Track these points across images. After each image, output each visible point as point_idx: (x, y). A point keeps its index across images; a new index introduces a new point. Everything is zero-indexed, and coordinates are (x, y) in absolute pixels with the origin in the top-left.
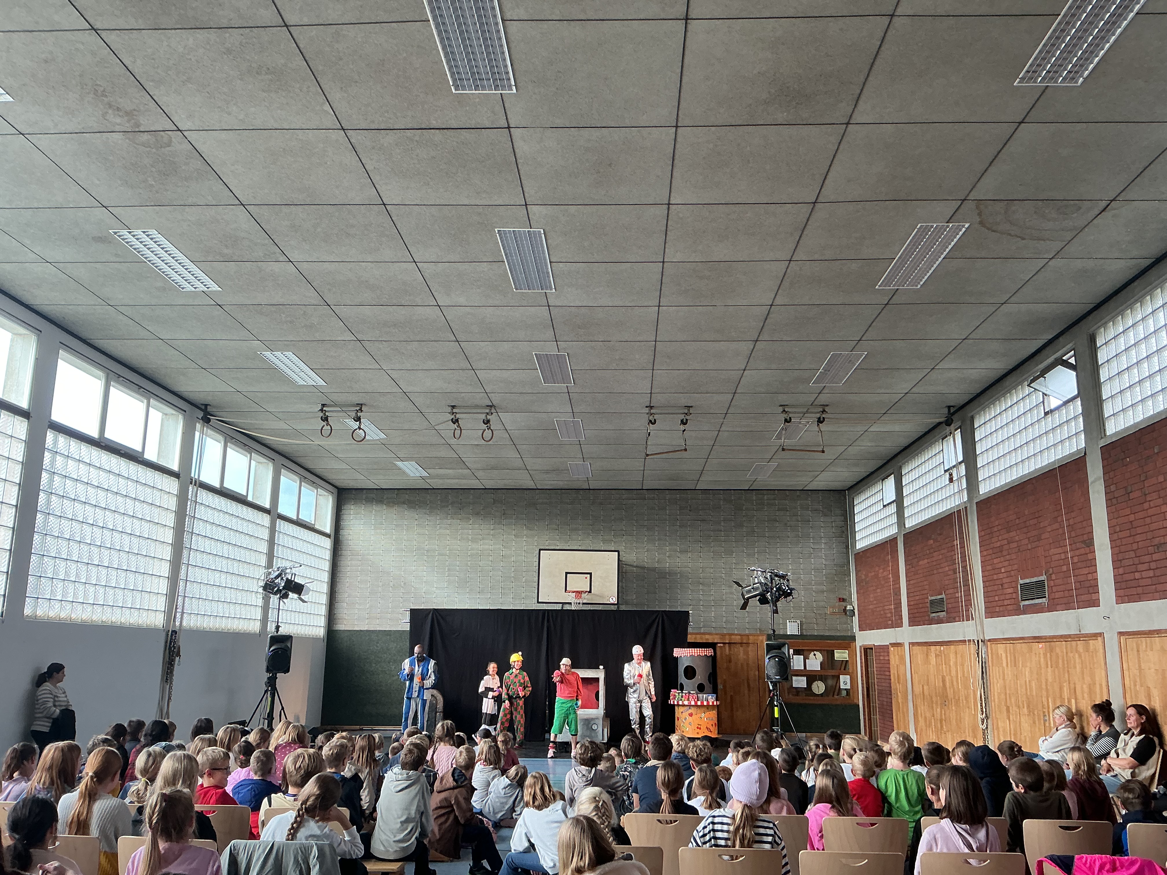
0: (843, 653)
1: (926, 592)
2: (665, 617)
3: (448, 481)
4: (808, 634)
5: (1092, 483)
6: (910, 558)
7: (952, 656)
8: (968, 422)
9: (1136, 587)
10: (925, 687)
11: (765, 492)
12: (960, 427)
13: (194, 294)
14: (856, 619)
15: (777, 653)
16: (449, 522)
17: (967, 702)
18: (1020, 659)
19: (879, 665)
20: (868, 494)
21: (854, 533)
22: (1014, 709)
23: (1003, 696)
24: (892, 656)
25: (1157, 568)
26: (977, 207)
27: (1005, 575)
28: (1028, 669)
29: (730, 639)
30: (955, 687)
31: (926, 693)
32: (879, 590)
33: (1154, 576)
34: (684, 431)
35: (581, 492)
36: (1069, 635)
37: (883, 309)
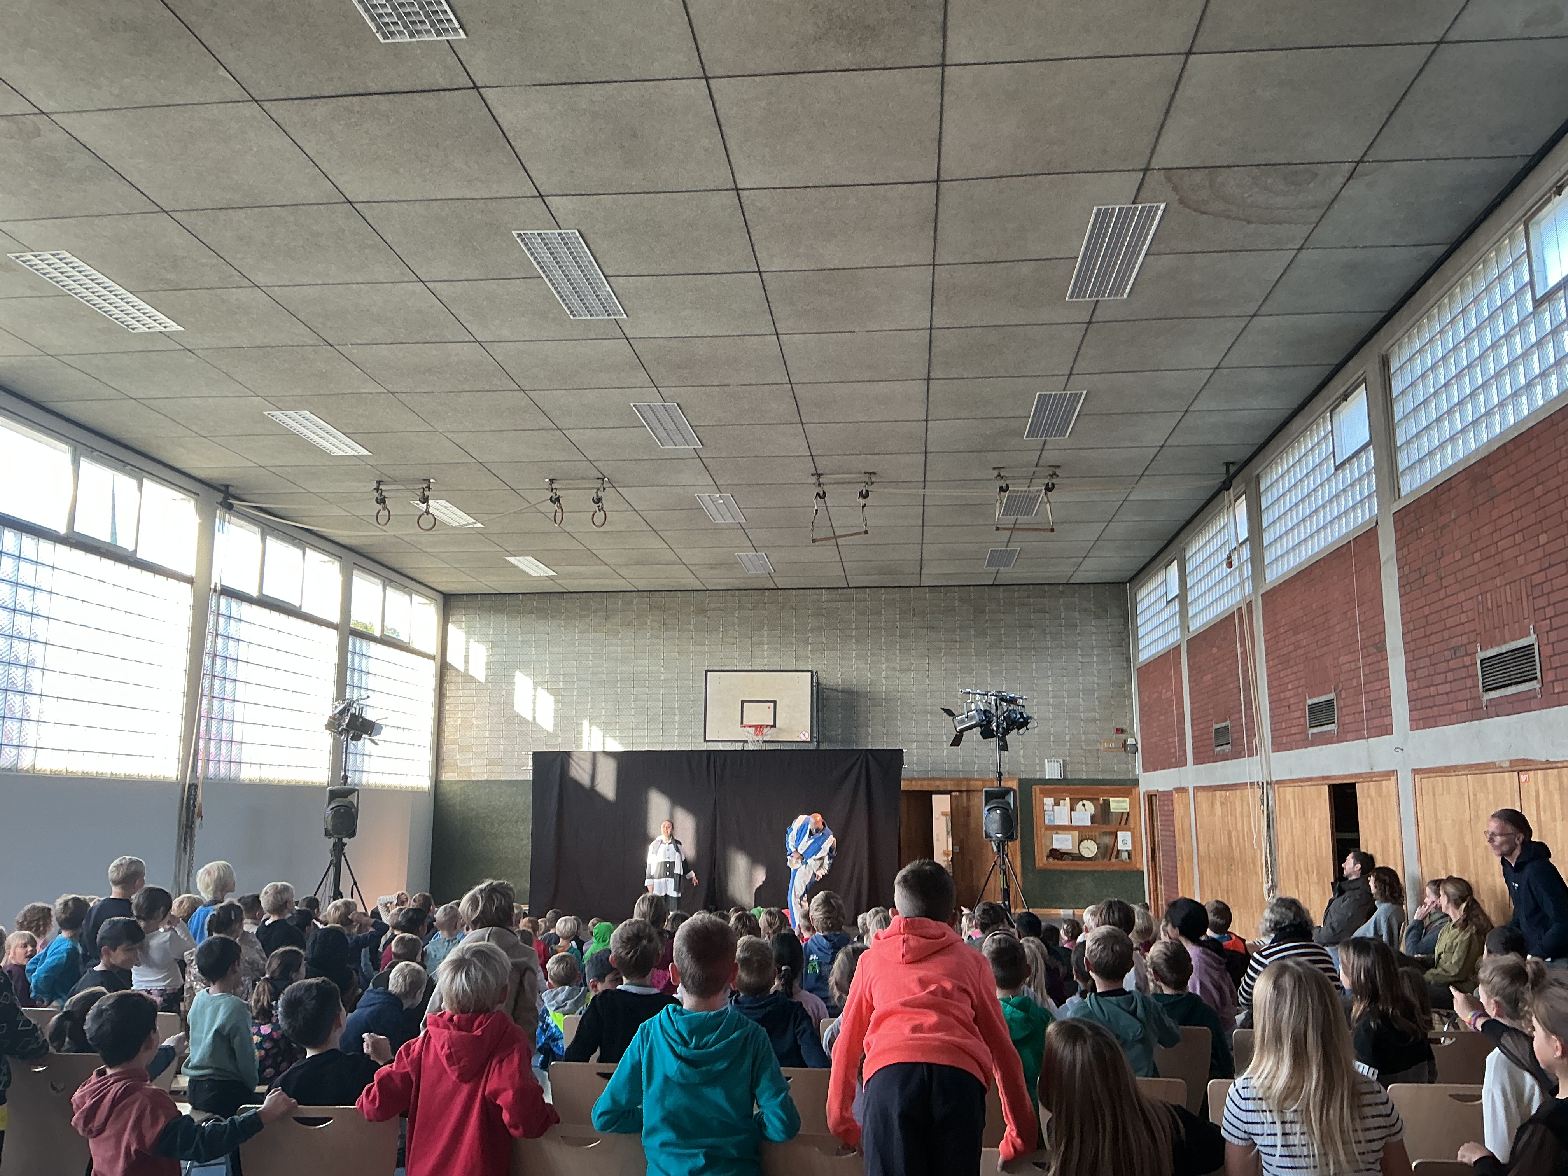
0: (1123, 802)
1: (1210, 718)
2: (870, 757)
3: (584, 582)
4: (1077, 777)
5: (1385, 563)
6: (1194, 672)
7: (1238, 804)
8: (1253, 485)
9: (1431, 707)
10: (1211, 846)
11: (1016, 588)
12: (1244, 492)
13: (151, 336)
14: (1139, 756)
15: (1000, 803)
16: (591, 636)
17: (1254, 865)
18: (1309, 807)
19: (1164, 818)
20: (1150, 586)
21: (1136, 640)
22: (1303, 875)
23: (1291, 859)
24: (1176, 806)
25: (1455, 680)
26: (1169, 180)
27: (1292, 693)
28: (1317, 820)
29: (968, 785)
30: (1242, 846)
31: (1212, 855)
32: (1162, 718)
33: (1451, 692)
34: (864, 506)
35: (767, 593)
36: (1361, 774)
37: (1086, 330)
